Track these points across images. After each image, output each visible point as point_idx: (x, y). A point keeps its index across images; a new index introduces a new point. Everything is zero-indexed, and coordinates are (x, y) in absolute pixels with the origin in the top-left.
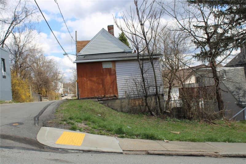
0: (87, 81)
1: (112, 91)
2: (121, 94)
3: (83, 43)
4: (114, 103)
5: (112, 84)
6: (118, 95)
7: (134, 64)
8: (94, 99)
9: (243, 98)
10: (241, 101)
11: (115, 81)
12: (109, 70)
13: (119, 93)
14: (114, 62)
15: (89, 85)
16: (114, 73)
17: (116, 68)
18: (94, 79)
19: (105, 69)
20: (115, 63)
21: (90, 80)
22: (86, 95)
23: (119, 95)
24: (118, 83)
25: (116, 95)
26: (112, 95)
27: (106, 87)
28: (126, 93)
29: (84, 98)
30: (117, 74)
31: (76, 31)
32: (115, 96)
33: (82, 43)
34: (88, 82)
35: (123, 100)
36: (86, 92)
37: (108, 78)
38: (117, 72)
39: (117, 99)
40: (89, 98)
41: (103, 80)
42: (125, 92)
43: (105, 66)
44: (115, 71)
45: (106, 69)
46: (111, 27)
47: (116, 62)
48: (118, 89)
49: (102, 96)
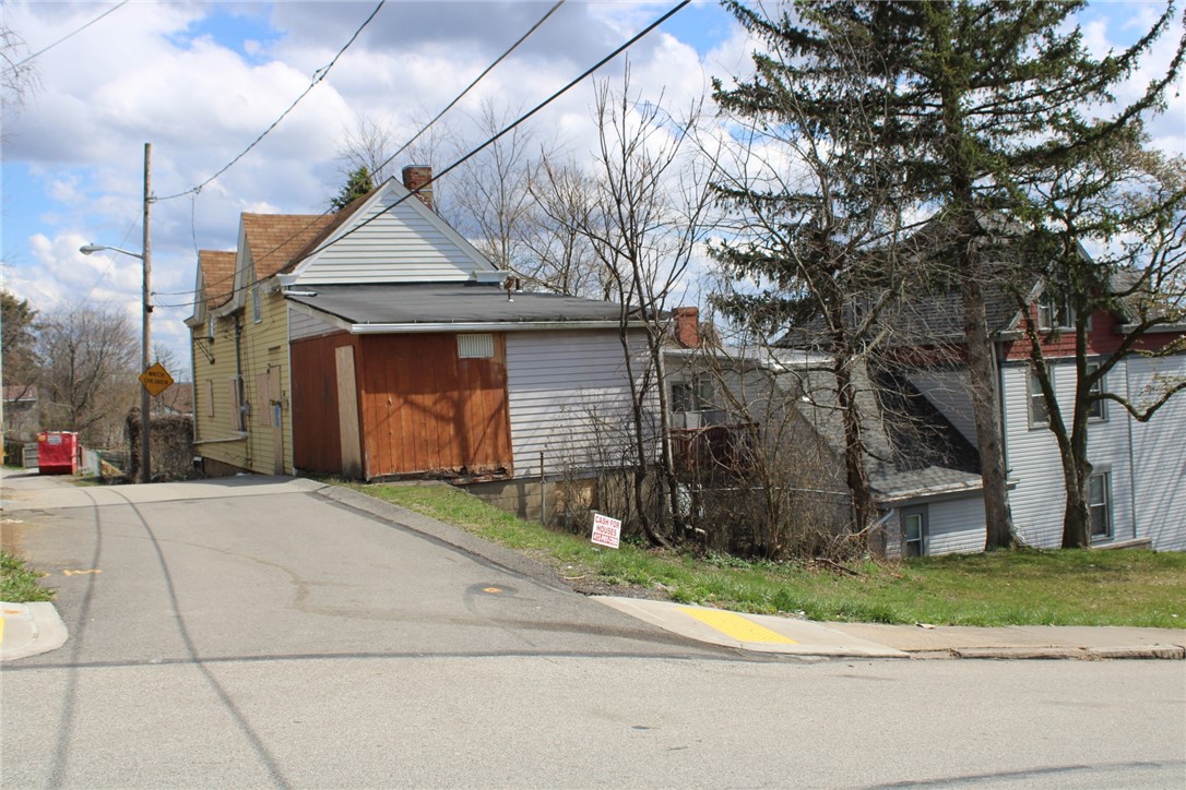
0: (400, 408)
1: (490, 451)
2: (523, 461)
3: (272, 226)
4: (498, 496)
5: (493, 422)
6: (512, 466)
7: (573, 348)
8: (425, 479)
9: (879, 478)
10: (876, 488)
11: (503, 412)
12: (480, 365)
13: (515, 458)
14: (500, 335)
15: (403, 423)
16: (500, 377)
17: (509, 358)
18: (426, 400)
19: (466, 363)
20: (505, 339)
21: (412, 404)
22: (394, 464)
23: (516, 465)
24: (512, 419)
25: (506, 465)
26: (491, 466)
27: (471, 433)
28: (542, 459)
29: (386, 477)
30: (510, 382)
31: (147, 146)
32: (503, 471)
33: (266, 226)
34: (403, 411)
35: (528, 486)
36: (394, 452)
37: (479, 402)
38: (509, 374)
39: (510, 481)
40: (404, 478)
41: (459, 406)
42: (538, 456)
43: (467, 350)
44: (503, 371)
45: (470, 360)
46: (422, 173)
47: (508, 336)
48: (514, 442)
49: (454, 468)
